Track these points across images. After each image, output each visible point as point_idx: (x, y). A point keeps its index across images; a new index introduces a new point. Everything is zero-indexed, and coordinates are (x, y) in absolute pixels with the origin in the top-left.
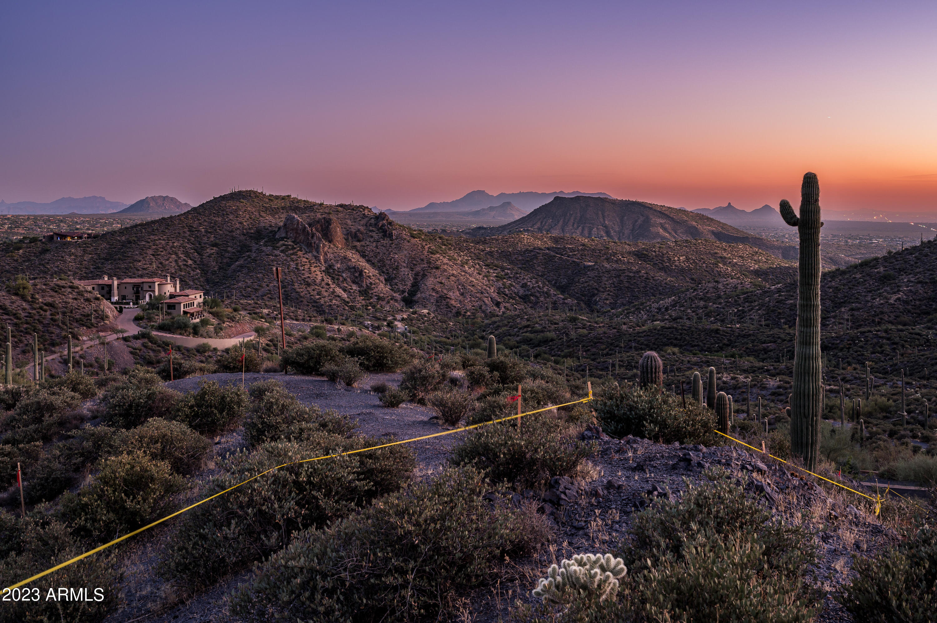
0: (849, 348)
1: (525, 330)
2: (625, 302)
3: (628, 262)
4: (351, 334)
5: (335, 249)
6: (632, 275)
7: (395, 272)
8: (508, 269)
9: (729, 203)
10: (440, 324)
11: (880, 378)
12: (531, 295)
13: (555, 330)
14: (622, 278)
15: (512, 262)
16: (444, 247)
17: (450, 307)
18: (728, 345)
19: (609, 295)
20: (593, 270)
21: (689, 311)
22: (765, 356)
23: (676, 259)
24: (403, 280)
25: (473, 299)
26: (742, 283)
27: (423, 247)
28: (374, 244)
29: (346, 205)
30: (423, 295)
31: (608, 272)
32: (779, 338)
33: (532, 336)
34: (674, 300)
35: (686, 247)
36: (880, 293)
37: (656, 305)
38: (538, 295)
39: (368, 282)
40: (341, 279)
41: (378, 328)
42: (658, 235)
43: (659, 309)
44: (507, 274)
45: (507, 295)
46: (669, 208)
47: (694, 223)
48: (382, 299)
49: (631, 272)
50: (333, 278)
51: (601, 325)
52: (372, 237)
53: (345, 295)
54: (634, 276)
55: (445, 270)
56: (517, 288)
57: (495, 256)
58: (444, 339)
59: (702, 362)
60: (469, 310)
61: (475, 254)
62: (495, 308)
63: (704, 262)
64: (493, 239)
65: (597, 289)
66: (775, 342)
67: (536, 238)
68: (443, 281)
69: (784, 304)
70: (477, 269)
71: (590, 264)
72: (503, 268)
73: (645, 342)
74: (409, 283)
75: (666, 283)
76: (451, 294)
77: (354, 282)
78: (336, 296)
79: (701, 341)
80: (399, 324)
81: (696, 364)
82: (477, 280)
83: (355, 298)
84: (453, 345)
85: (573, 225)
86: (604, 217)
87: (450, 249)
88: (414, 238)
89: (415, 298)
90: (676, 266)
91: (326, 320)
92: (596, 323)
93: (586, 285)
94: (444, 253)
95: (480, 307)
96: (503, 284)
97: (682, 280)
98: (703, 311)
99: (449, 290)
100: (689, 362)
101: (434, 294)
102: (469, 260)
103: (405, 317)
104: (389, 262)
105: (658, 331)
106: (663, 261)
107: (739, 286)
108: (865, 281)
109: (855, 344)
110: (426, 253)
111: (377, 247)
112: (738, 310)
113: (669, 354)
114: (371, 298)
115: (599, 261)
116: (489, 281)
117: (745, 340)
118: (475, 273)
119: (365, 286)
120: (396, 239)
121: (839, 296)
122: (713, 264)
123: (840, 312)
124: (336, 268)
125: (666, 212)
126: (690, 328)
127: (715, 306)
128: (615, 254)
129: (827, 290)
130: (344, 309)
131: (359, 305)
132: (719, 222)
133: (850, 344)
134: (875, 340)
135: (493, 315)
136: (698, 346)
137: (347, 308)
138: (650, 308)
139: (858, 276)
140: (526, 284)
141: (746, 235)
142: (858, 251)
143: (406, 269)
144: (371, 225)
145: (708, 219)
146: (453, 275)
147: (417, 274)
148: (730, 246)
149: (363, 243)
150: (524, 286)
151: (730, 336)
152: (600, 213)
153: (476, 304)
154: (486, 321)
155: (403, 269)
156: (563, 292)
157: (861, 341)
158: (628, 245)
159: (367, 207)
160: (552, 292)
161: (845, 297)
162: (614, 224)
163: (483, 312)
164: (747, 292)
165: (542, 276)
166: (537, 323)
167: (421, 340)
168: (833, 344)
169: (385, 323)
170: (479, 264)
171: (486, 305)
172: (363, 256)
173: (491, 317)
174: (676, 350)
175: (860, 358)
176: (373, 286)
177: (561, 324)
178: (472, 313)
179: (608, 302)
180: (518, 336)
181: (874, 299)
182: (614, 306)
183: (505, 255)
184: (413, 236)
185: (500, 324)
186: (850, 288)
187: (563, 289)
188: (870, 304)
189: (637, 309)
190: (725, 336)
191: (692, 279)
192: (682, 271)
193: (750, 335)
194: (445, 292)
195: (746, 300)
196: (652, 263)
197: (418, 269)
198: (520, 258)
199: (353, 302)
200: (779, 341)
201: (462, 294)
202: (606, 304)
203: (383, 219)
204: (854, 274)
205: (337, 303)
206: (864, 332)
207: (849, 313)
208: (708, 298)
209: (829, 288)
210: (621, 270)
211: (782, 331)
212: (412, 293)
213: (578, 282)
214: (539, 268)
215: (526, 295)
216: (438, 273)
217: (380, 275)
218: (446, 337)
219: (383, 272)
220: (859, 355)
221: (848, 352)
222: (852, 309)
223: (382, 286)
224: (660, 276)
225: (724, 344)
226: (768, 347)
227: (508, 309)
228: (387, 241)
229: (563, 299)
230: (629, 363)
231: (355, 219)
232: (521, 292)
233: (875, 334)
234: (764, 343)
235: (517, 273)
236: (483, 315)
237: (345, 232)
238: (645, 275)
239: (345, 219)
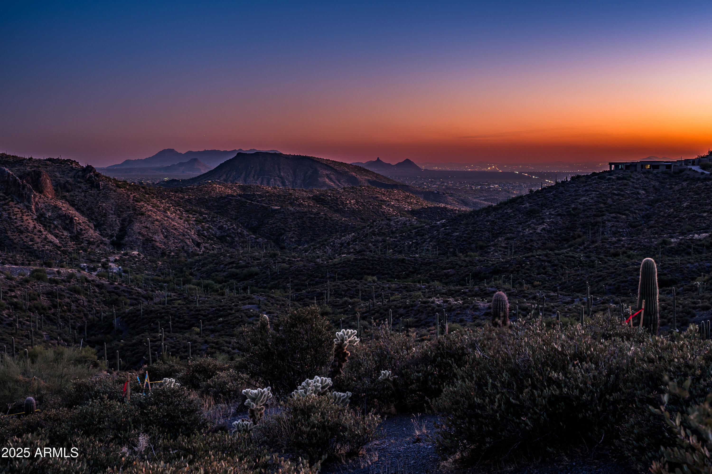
0: (518, 271)
1: (231, 266)
2: (307, 239)
3: (309, 206)
4: (71, 276)
5: (46, 199)
6: (313, 216)
7: (103, 219)
8: (206, 214)
9: (378, 158)
10: (150, 263)
11: (566, 295)
12: (227, 236)
13: (258, 265)
14: (304, 219)
15: (208, 208)
16: (147, 196)
17: (155, 249)
18: (413, 273)
19: (294, 234)
20: (280, 213)
21: (370, 245)
22: (447, 281)
23: (348, 202)
24: (111, 226)
25: (176, 241)
26: (409, 220)
27: (128, 196)
28: (83, 194)
29: (54, 159)
30: (131, 239)
31: (293, 214)
32: (457, 264)
33: (238, 271)
34: (354, 236)
35: (353, 192)
36: (528, 225)
37: (338, 241)
38: (233, 236)
39: (78, 228)
40: (52, 226)
41: (94, 269)
42: (325, 184)
43: (342, 244)
44: (205, 218)
45: (206, 237)
46: (333, 161)
47: (354, 174)
48: (93, 243)
49: (312, 214)
50: (45, 226)
51: (298, 259)
52: (80, 188)
53: (57, 241)
54: (315, 218)
55: (149, 216)
56: (214, 230)
57: (194, 203)
58: (156, 277)
59: (401, 287)
60: (173, 251)
61: (175, 201)
62: (196, 248)
63: (371, 205)
64: (189, 189)
65: (283, 229)
66: (453, 268)
67: (226, 187)
68: (148, 226)
69: (451, 236)
70: (178, 215)
71: (277, 208)
72: (201, 214)
73: (342, 273)
74: (117, 229)
75: (341, 223)
76: (156, 237)
77: (65, 229)
78: (48, 242)
79: (391, 270)
80: (113, 265)
81: (396, 290)
82: (179, 224)
83: (66, 243)
84: (165, 282)
85: (254, 177)
86: (279, 170)
87: (153, 198)
88: (120, 188)
89: (123, 242)
90: (348, 208)
91: (45, 263)
92: (294, 257)
93: (274, 226)
94: (148, 201)
95: (183, 248)
96: (202, 227)
97: (353, 219)
98: (382, 245)
99: (154, 233)
100: (389, 288)
101: (140, 238)
102: (170, 207)
103: (118, 258)
104: (97, 210)
105: (352, 262)
106: (338, 204)
107: (408, 222)
108: (515, 215)
109: (523, 268)
110: (131, 202)
111: (85, 196)
112: (413, 243)
113: (370, 282)
114: (82, 242)
115: (284, 205)
116: (189, 224)
117: (428, 267)
118: (177, 218)
119: (75, 232)
120: (103, 189)
121: (496, 228)
122: (378, 206)
123: (498, 241)
124: (47, 216)
125: (331, 165)
126: (380, 258)
127: (392, 239)
128: (297, 199)
129: (486, 223)
130: (57, 254)
131: (70, 250)
132: (374, 173)
133: (519, 267)
134: (539, 263)
135: (195, 254)
136: (388, 274)
137: (59, 252)
138: (334, 243)
139: (509, 211)
140: (222, 226)
141: (395, 183)
142: (481, 195)
143: (114, 216)
144: (79, 177)
145: (364, 170)
146: (157, 220)
147: (124, 220)
148: (388, 191)
149: (72, 193)
150: (221, 228)
151: (415, 264)
152: (276, 166)
153: (179, 245)
154: (190, 260)
155: (111, 216)
156: (254, 233)
157: (527, 264)
158: (305, 191)
159: (75, 161)
160: (245, 233)
161: (501, 228)
162: (288, 175)
163: (186, 252)
164: (418, 228)
165: (235, 219)
166: (241, 259)
167: (136, 278)
168: (504, 268)
169: (100, 265)
170: (179, 210)
171: (188, 245)
172: (73, 205)
173: (193, 257)
174: (375, 278)
175: (528, 279)
176: (83, 232)
177: (263, 260)
178: (176, 253)
179: (293, 240)
180: (224, 271)
181: (524, 229)
182: (299, 242)
183: (202, 202)
184: (119, 186)
185: (206, 261)
186: (504, 221)
187: (254, 230)
188: (521, 234)
189: (322, 245)
190: (410, 264)
191: (362, 219)
192: (353, 213)
193: (431, 263)
194: (151, 235)
195: (418, 234)
196: (328, 206)
197: (125, 215)
198: (216, 204)
199: (65, 247)
200: (457, 267)
201: (166, 237)
202: (292, 241)
203: (90, 172)
204: (506, 209)
205: (49, 248)
206: (529, 257)
207: (506, 242)
208: (383, 233)
209: (487, 221)
210: (303, 212)
211: (458, 258)
212: (121, 237)
213: (268, 224)
214: (232, 212)
215: (223, 236)
216: (143, 219)
217: (90, 222)
218: (156, 275)
219: (92, 219)
220: (527, 276)
221: (518, 274)
222: (508, 239)
223: (92, 231)
224: (336, 217)
225: (410, 272)
226: (449, 272)
227: (207, 249)
228: (94, 191)
229: (255, 239)
230: (335, 291)
231: (63, 171)
232: (218, 233)
233: (538, 258)
234: (444, 269)
235: (214, 217)
236: (185, 255)
237: (54, 184)
238: (324, 216)
239: (54, 171)
